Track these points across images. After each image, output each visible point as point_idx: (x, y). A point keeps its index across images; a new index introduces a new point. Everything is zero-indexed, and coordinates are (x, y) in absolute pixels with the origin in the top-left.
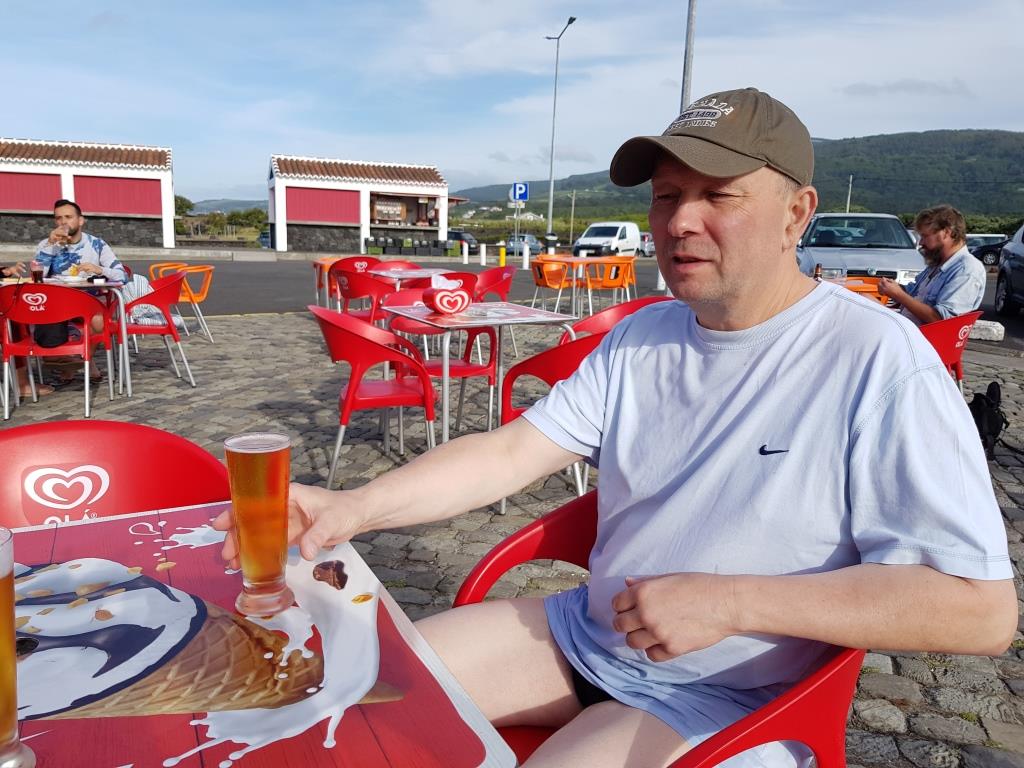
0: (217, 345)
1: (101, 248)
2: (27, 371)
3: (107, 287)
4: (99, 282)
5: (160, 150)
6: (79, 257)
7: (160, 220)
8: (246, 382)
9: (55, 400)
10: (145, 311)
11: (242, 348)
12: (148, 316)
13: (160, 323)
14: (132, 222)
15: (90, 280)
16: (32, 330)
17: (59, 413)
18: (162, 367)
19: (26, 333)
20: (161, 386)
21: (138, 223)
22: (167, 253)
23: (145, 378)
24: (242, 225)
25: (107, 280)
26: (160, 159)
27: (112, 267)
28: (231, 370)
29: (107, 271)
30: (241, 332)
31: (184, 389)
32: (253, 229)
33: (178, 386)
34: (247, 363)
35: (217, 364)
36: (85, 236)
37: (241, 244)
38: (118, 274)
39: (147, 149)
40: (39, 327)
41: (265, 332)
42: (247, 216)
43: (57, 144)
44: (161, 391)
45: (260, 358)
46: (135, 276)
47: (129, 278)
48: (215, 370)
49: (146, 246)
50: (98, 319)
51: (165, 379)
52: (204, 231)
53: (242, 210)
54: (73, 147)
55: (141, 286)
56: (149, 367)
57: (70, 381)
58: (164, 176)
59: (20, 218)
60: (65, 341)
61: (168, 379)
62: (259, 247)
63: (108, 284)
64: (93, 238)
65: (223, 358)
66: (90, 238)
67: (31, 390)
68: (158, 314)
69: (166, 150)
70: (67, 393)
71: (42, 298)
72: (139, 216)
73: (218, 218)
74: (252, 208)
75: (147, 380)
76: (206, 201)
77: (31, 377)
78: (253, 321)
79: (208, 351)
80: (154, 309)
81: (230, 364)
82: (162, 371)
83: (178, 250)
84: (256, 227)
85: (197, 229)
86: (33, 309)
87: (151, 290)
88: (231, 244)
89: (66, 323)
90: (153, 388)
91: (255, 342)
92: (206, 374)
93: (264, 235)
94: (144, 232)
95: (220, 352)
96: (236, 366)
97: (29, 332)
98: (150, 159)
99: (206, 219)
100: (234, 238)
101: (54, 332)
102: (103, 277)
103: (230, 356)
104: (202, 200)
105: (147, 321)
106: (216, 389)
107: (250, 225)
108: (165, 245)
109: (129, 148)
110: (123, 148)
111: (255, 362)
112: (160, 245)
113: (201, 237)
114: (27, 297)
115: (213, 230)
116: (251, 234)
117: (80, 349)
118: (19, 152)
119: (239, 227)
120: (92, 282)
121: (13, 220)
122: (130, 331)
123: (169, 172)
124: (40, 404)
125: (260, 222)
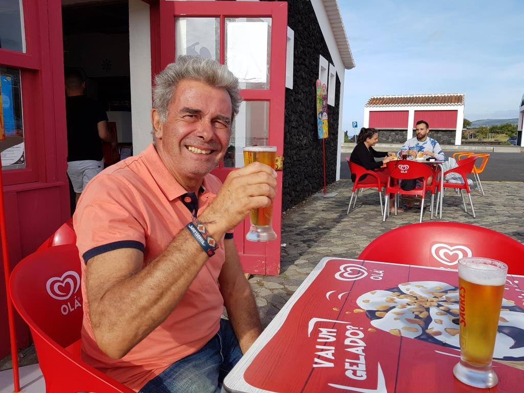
0: (487, 197)
1: (435, 145)
2: (394, 201)
3: (437, 163)
4: (432, 161)
5: (459, 95)
6: (423, 148)
7: (455, 131)
8: (505, 219)
9: (405, 216)
10: (453, 176)
11: (502, 200)
12: (455, 178)
13: (460, 182)
14: (440, 132)
15: (428, 160)
16: (400, 182)
17: (407, 222)
18: (456, 206)
19: (396, 183)
20: (457, 215)
21: (443, 133)
22: (456, 148)
23: (448, 210)
24: (498, 133)
25: (436, 160)
26: (459, 99)
27: (439, 153)
28: (495, 211)
29: (436, 156)
30: (500, 191)
31: (469, 219)
32: (504, 135)
33: (466, 217)
34: (505, 208)
35: (487, 207)
36: (428, 138)
37: (498, 143)
38: (441, 157)
39: (452, 95)
40: (403, 181)
41: (516, 192)
42: (502, 128)
43: (408, 96)
44: (457, 218)
45: (513, 207)
46: (450, 158)
47: (446, 159)
48: (486, 210)
49: (446, 144)
50: (430, 179)
51: (459, 212)
52: (475, 137)
53: (499, 125)
54: (416, 97)
55: (452, 163)
56: (449, 205)
57: (411, 208)
58: (460, 109)
59: (389, 132)
60: (414, 188)
61: (461, 212)
62: (509, 145)
63: (437, 162)
64: (432, 139)
65: (490, 204)
66: (430, 139)
67: (395, 210)
68: (459, 178)
69: (462, 95)
70: (410, 213)
71: (407, 167)
72: (444, 129)
73: (484, 129)
74: (505, 123)
75: (449, 212)
76: (478, 121)
77: (396, 204)
78: (508, 185)
79: (481, 200)
80: (458, 175)
81: (495, 208)
82: (456, 208)
83: (463, 147)
84: (506, 134)
85: (471, 135)
86: (402, 172)
87: (457, 166)
88: (491, 143)
89: (416, 180)
90: (452, 216)
91: (510, 197)
92: (480, 212)
93: (512, 138)
94: (445, 137)
95: (488, 201)
96: (498, 210)
97: (398, 183)
98: (453, 100)
99: (477, 130)
100: (493, 140)
101: (411, 183)
102: (434, 158)
103: (494, 203)
104: (476, 120)
105: (453, 181)
106: (487, 220)
107: (503, 133)
108: (456, 144)
109: (443, 95)
110: (440, 96)
111: (510, 209)
112: (453, 144)
113: (473, 140)
114: (401, 167)
115: (481, 136)
116: (503, 138)
117: (421, 193)
118: (391, 101)
119: (495, 134)
120: (429, 160)
121: (385, 132)
122: (445, 186)
123: (463, 106)
124: (398, 217)
125: (509, 131)
